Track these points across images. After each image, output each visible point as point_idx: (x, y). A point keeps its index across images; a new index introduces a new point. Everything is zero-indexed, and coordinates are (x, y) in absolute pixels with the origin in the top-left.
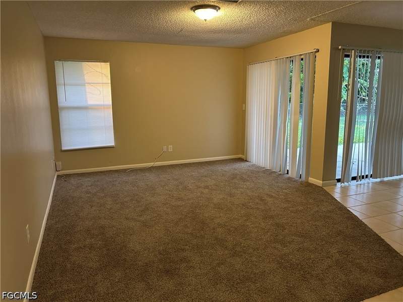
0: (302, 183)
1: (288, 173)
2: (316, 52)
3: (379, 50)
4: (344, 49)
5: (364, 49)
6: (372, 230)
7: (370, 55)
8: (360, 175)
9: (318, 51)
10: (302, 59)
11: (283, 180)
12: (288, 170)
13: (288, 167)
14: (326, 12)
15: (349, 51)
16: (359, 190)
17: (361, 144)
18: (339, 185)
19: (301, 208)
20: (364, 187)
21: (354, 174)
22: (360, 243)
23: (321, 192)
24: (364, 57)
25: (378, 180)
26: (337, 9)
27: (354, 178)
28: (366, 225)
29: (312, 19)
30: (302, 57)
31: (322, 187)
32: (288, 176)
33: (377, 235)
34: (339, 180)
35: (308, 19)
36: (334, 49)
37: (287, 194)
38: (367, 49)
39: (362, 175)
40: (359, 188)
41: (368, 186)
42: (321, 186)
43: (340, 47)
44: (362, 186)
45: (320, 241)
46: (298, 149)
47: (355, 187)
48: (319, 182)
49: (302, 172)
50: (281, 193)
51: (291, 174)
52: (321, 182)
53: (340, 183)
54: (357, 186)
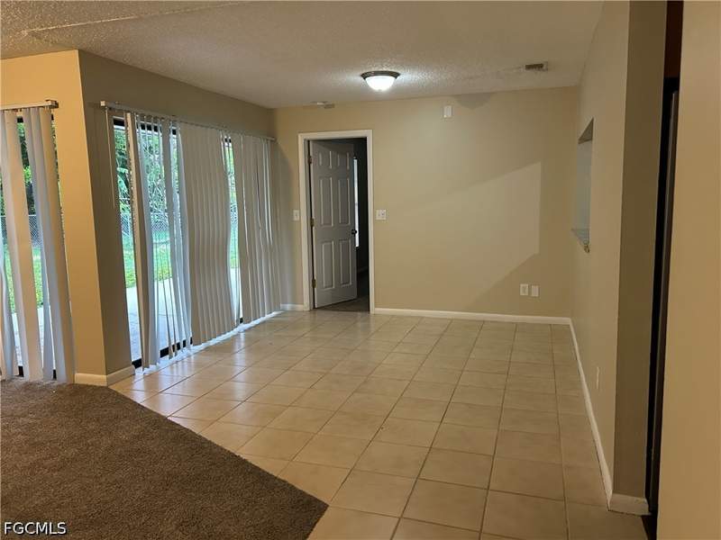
0: (60, 390)
1: (21, 374)
2: (51, 107)
3: (172, 118)
4: (110, 109)
5: (147, 113)
6: (222, 449)
7: (159, 126)
8: (173, 343)
9: (56, 105)
10: (20, 120)
11: (14, 393)
12: (21, 368)
13: (19, 358)
14: (65, 23)
15: (121, 112)
16: (175, 374)
17: (167, 282)
18: (140, 372)
19: (72, 452)
20: (183, 366)
21: (163, 345)
22: (211, 486)
23: (109, 400)
24: (149, 128)
25: (202, 346)
26: (89, 22)
27: (165, 352)
28: (210, 442)
29: (34, 35)
30: (19, 114)
31: (107, 388)
32: (22, 380)
33: (234, 455)
34: (138, 364)
35: (25, 33)
36: (91, 108)
37: (29, 427)
38: (154, 114)
39: (177, 342)
40: (175, 370)
41: (189, 362)
42: (105, 385)
43: (103, 104)
44: (180, 363)
45: (135, 517)
46: (41, 311)
47: (168, 369)
48: (99, 379)
49: (58, 363)
50: (13, 431)
51: (31, 374)
52: (104, 377)
53: (141, 368)
54: (171, 365)
